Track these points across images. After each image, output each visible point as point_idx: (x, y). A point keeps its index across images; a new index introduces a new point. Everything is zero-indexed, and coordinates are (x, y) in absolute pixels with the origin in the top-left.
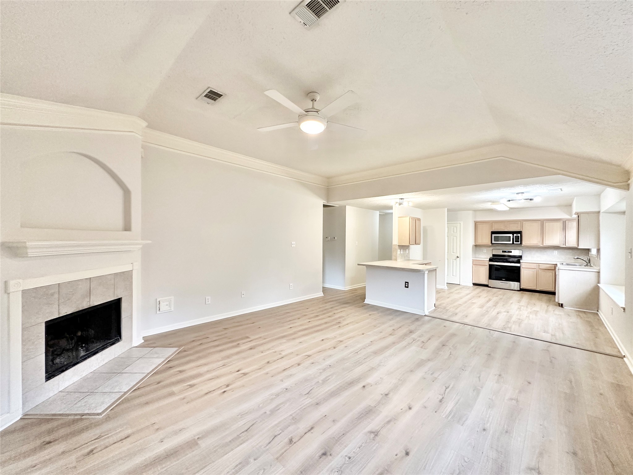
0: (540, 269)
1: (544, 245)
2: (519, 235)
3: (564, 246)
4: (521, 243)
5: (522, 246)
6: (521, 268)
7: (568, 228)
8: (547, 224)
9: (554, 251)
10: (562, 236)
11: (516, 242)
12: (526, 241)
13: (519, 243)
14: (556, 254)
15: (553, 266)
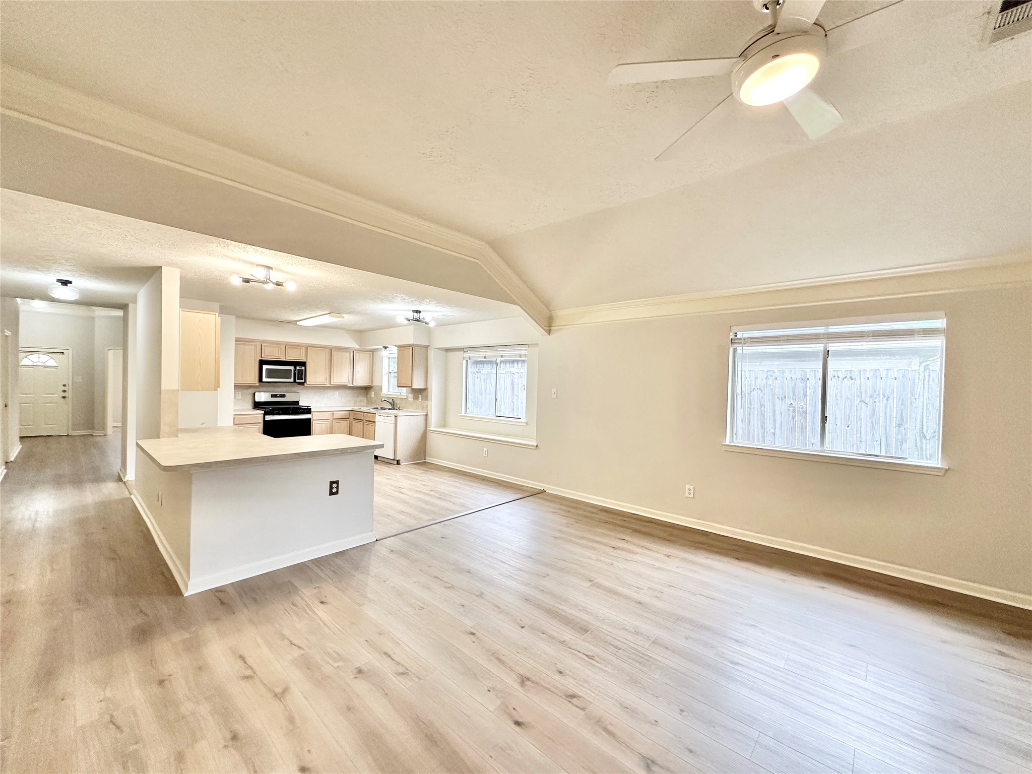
1: (332, 383)
2: (303, 368)
3: (352, 385)
4: (305, 382)
5: (305, 385)
6: (312, 421)
7: (356, 361)
8: (335, 353)
9: (335, 392)
10: (350, 372)
11: (298, 379)
12: (311, 379)
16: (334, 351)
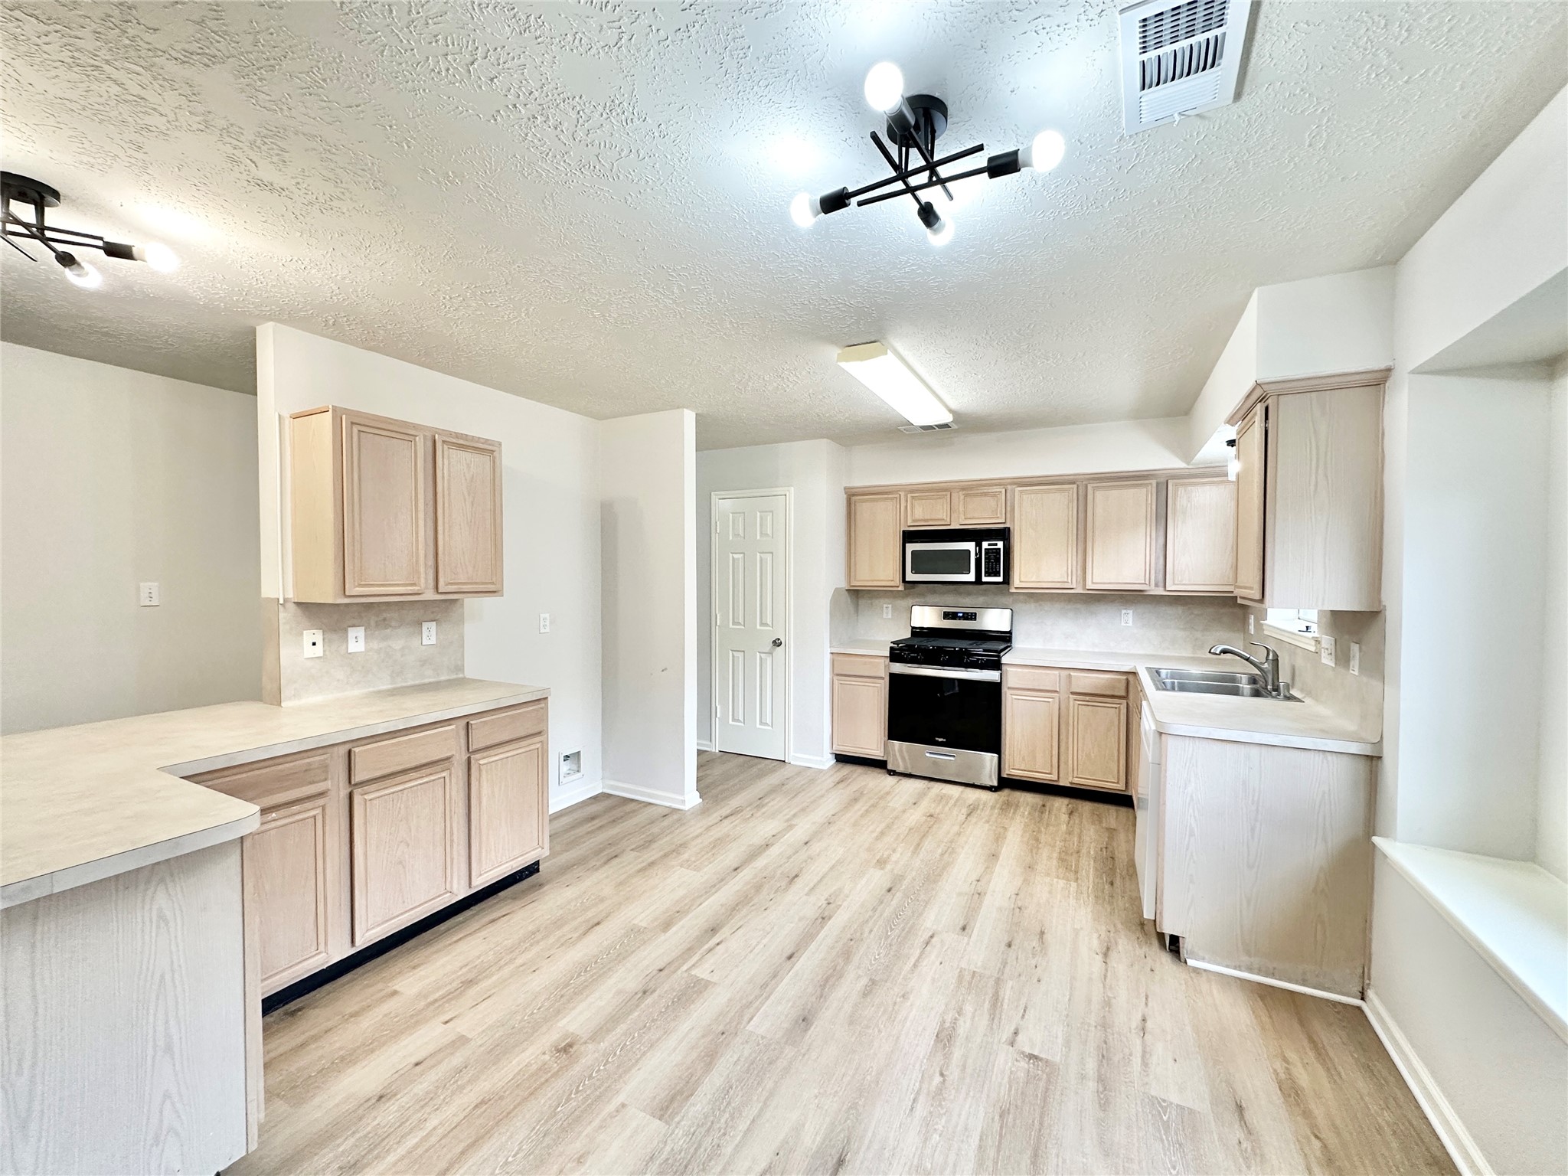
0: (1073, 693)
1: (1089, 585)
2: (1000, 545)
3: (1160, 592)
4: (1007, 581)
5: (1013, 590)
6: (1004, 689)
7: (1174, 514)
8: (1100, 495)
9: (1124, 611)
10: (1153, 548)
11: (988, 574)
12: (1024, 574)
13: (1000, 579)
14: (1130, 624)
15: (1119, 680)
16: (1095, 489)
